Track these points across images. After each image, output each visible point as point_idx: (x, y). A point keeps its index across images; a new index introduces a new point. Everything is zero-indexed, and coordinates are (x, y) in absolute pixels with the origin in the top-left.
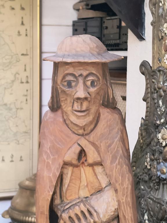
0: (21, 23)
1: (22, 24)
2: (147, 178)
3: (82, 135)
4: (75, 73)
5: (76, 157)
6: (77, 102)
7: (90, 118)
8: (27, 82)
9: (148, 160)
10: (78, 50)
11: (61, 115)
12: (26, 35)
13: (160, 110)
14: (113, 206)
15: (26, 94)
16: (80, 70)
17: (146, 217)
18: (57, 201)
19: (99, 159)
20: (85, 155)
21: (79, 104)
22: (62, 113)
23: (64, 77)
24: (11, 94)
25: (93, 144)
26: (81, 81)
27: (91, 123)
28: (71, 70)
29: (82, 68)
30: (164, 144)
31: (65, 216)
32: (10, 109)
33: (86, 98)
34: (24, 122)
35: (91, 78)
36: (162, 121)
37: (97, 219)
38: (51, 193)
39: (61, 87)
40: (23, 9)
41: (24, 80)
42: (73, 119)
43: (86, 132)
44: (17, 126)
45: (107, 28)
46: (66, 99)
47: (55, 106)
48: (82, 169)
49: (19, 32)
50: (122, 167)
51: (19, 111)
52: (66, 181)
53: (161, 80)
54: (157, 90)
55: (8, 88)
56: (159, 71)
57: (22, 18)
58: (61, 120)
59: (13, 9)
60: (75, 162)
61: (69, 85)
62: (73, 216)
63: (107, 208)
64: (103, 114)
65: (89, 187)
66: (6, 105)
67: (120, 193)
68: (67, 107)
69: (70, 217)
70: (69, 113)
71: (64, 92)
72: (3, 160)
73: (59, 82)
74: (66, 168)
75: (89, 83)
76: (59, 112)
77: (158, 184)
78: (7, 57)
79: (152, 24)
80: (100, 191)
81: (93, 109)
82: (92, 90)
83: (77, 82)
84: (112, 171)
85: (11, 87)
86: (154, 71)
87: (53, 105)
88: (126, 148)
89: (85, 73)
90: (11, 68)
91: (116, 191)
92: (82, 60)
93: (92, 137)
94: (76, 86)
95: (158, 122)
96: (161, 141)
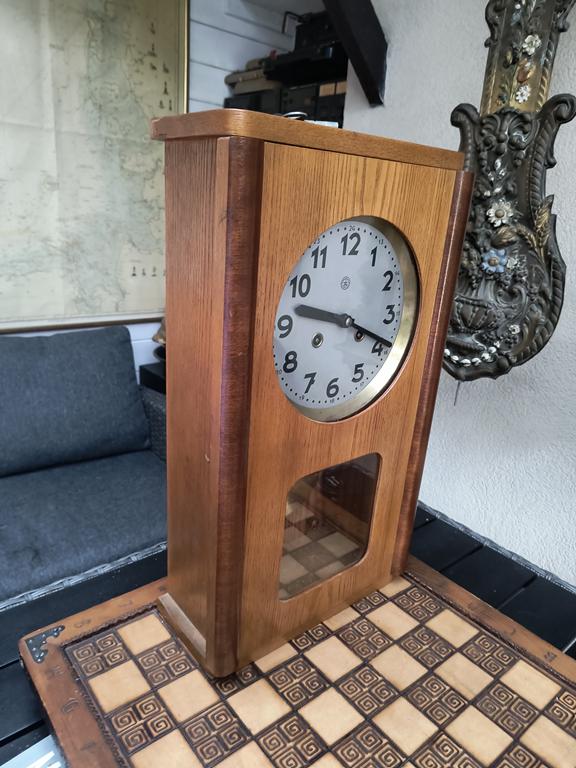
0: (163, 90)
1: (166, 92)
13: (496, 175)
30: (498, 223)
32: (151, 208)
36: (498, 190)
40: (166, 70)
44: (160, 231)
49: (161, 103)
51: (161, 211)
53: (505, 127)
55: (148, 179)
57: (166, 84)
59: (154, 68)
79: (487, 45)
90: (151, 152)
95: (487, 193)
96: (493, 219)
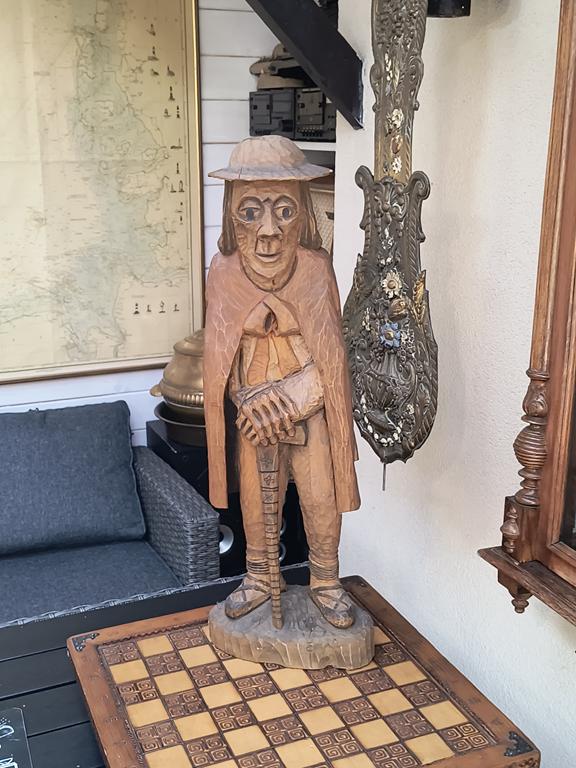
0: (169, 96)
1: (171, 98)
2: (365, 345)
3: (271, 291)
4: (258, 197)
5: (262, 325)
6: (263, 242)
7: (282, 266)
8: (182, 191)
9: (368, 317)
10: (263, 160)
11: (238, 261)
12: (178, 116)
13: (386, 244)
14: (317, 393)
15: (179, 209)
16: (266, 192)
17: (363, 400)
18: (235, 387)
19: (296, 327)
20: (275, 319)
21: (266, 245)
22: (240, 257)
23: (242, 204)
24: (158, 209)
25: (287, 304)
26: (268, 209)
27: (284, 272)
28: (252, 192)
29: (268, 189)
30: (391, 296)
31: (247, 408)
32: (157, 233)
33: (276, 236)
34: (178, 252)
35: (283, 204)
36: (389, 260)
37: (293, 413)
38: (226, 377)
39: (238, 218)
40: (171, 74)
41: (177, 189)
42: (256, 266)
43: (276, 287)
44: (168, 259)
45: (303, 106)
46: (246, 237)
47: (229, 248)
48: (271, 341)
49: (166, 112)
50: (330, 337)
51: (169, 235)
52: (248, 358)
53: (388, 197)
54: (382, 213)
55: (153, 201)
56: (385, 184)
57: (171, 89)
58: (239, 268)
59: (156, 74)
60: (260, 331)
61: (250, 215)
62: (258, 408)
63: (308, 396)
64: (302, 259)
65: (282, 367)
66: (149, 226)
67: (327, 375)
68: (247, 248)
69: (254, 410)
70: (251, 258)
71: (241, 225)
72: (149, 311)
73: (234, 211)
74: (247, 339)
75: (280, 212)
76: (235, 256)
77: (382, 353)
78: (149, 152)
79: (374, 110)
80: (297, 371)
81: (287, 252)
82: (285, 222)
83: (262, 210)
84: (315, 343)
85: (157, 198)
86: (377, 184)
87: (226, 247)
88: (335, 309)
89: (274, 197)
90: (155, 169)
91: (321, 372)
92: (269, 177)
93: (285, 293)
94: (260, 216)
95: (383, 262)
96: (387, 290)
